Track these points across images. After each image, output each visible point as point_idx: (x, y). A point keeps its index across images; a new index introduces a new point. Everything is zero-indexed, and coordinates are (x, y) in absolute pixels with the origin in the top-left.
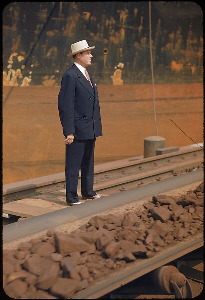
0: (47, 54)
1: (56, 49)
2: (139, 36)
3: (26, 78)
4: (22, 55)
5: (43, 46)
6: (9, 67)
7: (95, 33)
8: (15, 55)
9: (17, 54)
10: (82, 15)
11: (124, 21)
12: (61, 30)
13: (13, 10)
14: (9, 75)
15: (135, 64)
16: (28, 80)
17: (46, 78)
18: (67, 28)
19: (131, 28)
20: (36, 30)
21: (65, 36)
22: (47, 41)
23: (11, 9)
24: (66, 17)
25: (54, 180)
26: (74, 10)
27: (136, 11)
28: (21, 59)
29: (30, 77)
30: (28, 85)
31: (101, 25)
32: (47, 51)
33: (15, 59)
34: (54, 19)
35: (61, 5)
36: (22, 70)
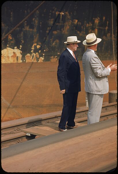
0: (53, 44)
1: (58, 41)
2: (106, 32)
3: (41, 57)
4: (39, 45)
5: (51, 39)
6: (32, 51)
7: (80, 31)
8: (35, 44)
9: (36, 44)
10: (73, 21)
11: (97, 24)
12: (61, 30)
13: (35, 20)
14: (32, 56)
15: (103, 48)
16: (42, 58)
17: (52, 57)
18: (64, 29)
19: (101, 28)
20: (47, 30)
21: (63, 33)
22: (53, 36)
23: (34, 19)
24: (64, 23)
25: (56, 115)
26: (68, 18)
27: (104, 18)
28: (38, 47)
29: (43, 57)
30: (42, 61)
31: (83, 27)
32: (53, 42)
33: (35, 47)
34: (57, 24)
35: (61, 16)
36: (39, 53)
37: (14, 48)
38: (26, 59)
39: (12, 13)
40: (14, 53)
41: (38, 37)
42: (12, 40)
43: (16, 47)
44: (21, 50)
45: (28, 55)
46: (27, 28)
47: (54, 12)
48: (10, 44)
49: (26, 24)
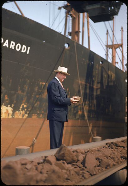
0: (35, 105)
1: (39, 103)
4: (26, 105)
6: (20, 109)
8: (23, 104)
12: (42, 95)
14: (20, 113)
16: (26, 115)
17: (34, 115)
20: (33, 95)
22: (36, 99)
23: (25, 86)
24: (44, 90)
27: (68, 89)
28: (25, 106)
29: (28, 114)
30: (26, 118)
32: (36, 103)
33: (23, 106)
34: (40, 91)
35: (43, 85)
36: (25, 111)
37: (7, 106)
38: (15, 115)
39: (11, 80)
40: (7, 110)
41: (26, 98)
42: (7, 100)
43: (9, 106)
44: (13, 108)
45: (17, 112)
46: (20, 92)
47: (39, 82)
48: (6, 103)
49: (19, 89)
